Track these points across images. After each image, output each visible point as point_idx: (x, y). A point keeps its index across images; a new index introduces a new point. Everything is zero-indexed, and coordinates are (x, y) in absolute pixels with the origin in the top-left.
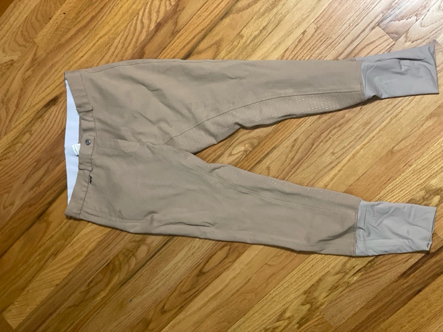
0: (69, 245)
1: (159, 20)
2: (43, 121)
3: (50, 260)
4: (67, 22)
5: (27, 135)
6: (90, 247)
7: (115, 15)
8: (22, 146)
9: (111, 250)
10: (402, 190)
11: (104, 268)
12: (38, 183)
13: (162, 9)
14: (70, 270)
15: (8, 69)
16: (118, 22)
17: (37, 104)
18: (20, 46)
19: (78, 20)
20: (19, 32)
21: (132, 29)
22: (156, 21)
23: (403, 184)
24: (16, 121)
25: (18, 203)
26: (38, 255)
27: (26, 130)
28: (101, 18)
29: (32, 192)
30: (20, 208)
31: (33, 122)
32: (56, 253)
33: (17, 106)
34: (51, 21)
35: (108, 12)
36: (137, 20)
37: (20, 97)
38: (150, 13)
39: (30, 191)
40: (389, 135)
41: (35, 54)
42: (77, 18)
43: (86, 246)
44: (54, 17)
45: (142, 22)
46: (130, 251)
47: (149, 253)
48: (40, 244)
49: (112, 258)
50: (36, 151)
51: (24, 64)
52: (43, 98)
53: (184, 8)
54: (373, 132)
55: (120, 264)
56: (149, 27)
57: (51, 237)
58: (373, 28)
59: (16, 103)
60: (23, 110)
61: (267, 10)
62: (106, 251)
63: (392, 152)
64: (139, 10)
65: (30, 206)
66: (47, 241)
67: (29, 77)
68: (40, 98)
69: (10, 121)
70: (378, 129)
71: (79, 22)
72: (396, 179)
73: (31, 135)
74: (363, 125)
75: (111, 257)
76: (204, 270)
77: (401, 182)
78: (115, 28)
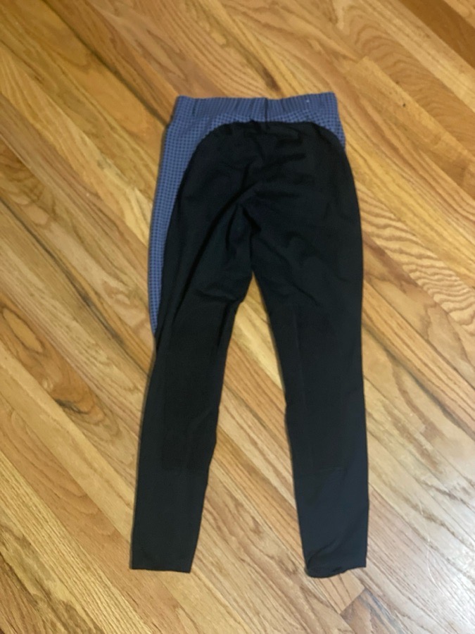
0: (51, 100)
1: (389, 253)
2: (243, 66)
3: (29, 69)
4: (391, 109)
5: (222, 40)
6: (46, 134)
7: (399, 186)
8: (205, 31)
9: (41, 165)
10: (118, 621)
11: (14, 154)
12: (147, 54)
13: (404, 259)
14: (12, 102)
15: (324, 14)
16: (388, 189)
17: (270, 58)
18: (359, 34)
19: (394, 127)
20: (379, 33)
21: (377, 211)
22: (387, 248)
23: (127, 621)
24: (243, 23)
25: (118, 22)
26: (37, 52)
27: (231, 38)
28: (395, 163)
29: (134, 44)
30: (110, 25)
31: (242, 51)
32: (40, 79)
33: (267, 26)
34: (393, 84)
35: (404, 174)
36: (390, 219)
37: (280, 30)
38: (399, 239)
39: (136, 41)
40: (202, 603)
41: (345, 57)
42: (396, 124)
43: (49, 126)
44: (399, 89)
45: (386, 226)
46: (38, 197)
47: (35, 227)
48: (54, 54)
49: (30, 167)
50: (197, 52)
51: (330, 38)
52: (277, 68)
53: (404, 291)
54: (207, 577)
55: (19, 181)
56: (379, 236)
57: (64, 73)
58: (362, 581)
59: (272, 23)
60: (261, 34)
61: (396, 419)
62: (39, 159)
63: (175, 606)
64: (404, 222)
65: (113, 41)
66: (59, 66)
67: (310, 45)
68: (278, 62)
69: (245, 14)
70: (211, 586)
71: (391, 129)
72: (136, 611)
73: (222, 47)
74: (217, 563)
75: (31, 165)
76: (6, 313)
77: (131, 618)
78: (379, 184)
